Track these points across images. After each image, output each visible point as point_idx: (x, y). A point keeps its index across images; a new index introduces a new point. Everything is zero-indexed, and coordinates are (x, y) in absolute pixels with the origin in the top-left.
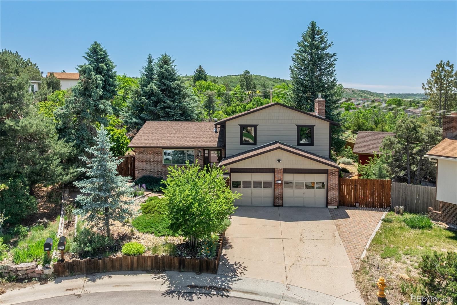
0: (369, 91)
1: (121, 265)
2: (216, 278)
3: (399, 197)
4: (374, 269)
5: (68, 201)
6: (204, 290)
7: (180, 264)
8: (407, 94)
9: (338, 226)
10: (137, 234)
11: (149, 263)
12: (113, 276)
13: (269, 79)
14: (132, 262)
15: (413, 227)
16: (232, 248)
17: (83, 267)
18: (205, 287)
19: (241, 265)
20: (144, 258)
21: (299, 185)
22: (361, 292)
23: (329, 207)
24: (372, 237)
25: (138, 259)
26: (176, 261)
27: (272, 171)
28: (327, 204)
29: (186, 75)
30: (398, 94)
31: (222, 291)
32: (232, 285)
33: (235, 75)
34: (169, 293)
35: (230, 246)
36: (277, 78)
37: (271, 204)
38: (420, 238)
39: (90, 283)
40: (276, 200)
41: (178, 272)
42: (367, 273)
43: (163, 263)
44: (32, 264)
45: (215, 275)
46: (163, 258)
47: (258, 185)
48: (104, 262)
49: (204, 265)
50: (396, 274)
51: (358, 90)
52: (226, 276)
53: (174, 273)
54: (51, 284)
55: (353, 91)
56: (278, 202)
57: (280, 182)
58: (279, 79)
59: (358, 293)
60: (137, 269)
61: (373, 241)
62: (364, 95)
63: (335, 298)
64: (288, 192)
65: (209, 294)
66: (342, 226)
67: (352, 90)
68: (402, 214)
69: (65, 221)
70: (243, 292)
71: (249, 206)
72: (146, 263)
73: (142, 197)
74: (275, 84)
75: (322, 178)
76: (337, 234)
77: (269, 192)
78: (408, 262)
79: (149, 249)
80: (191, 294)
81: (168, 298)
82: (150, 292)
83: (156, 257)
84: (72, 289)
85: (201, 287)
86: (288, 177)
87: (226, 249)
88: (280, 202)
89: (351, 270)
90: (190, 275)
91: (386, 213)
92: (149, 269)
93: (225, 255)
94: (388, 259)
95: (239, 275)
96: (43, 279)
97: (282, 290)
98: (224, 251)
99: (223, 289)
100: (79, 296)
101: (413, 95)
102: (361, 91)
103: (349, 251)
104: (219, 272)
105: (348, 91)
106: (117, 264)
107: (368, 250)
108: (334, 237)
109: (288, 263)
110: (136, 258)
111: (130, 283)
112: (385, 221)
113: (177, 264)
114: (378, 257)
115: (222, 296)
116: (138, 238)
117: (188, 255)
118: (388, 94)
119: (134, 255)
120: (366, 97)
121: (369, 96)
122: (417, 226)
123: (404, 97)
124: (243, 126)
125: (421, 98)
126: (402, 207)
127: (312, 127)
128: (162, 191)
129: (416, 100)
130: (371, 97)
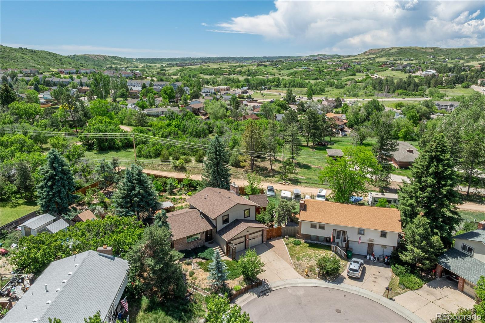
2: (264, 286)
3: (284, 232)
4: (298, 266)
6: (266, 292)
9: (274, 251)
12: (237, 299)
13: (15, 50)
20: (241, 289)
21: (253, 238)
23: (264, 243)
24: (289, 254)
27: (245, 236)
28: (262, 242)
30: (146, 59)
32: (270, 286)
34: (259, 296)
36: (23, 48)
37: (244, 248)
40: (246, 247)
42: (298, 268)
45: (262, 286)
47: (239, 243)
50: (305, 266)
51: (109, 56)
52: (266, 285)
53: (251, 290)
55: (104, 58)
57: (248, 239)
58: (27, 49)
59: (300, 275)
62: (116, 62)
63: (296, 279)
64: (250, 242)
65: (269, 292)
66: (276, 251)
68: (289, 239)
70: (275, 287)
74: (25, 56)
75: (261, 233)
76: (277, 255)
77: (243, 244)
80: (265, 294)
82: (255, 299)
85: (264, 291)
86: (250, 236)
88: (248, 247)
89: (293, 268)
91: (282, 239)
94: (300, 261)
95: (268, 283)
97: (283, 283)
99: (270, 289)
101: (159, 59)
102: (112, 57)
103: (287, 262)
104: (262, 284)
105: (100, 57)
107: (292, 259)
108: (278, 257)
111: (245, 299)
112: (286, 244)
114: (296, 261)
115: (272, 291)
116: (228, 283)
117: (251, 282)
118: (137, 59)
119: (238, 290)
120: (118, 64)
121: (121, 63)
122: (297, 244)
123: (153, 62)
124: (223, 216)
125: (167, 63)
126: (288, 236)
127: (249, 209)
128: (196, 257)
129: (164, 65)
130: (122, 63)
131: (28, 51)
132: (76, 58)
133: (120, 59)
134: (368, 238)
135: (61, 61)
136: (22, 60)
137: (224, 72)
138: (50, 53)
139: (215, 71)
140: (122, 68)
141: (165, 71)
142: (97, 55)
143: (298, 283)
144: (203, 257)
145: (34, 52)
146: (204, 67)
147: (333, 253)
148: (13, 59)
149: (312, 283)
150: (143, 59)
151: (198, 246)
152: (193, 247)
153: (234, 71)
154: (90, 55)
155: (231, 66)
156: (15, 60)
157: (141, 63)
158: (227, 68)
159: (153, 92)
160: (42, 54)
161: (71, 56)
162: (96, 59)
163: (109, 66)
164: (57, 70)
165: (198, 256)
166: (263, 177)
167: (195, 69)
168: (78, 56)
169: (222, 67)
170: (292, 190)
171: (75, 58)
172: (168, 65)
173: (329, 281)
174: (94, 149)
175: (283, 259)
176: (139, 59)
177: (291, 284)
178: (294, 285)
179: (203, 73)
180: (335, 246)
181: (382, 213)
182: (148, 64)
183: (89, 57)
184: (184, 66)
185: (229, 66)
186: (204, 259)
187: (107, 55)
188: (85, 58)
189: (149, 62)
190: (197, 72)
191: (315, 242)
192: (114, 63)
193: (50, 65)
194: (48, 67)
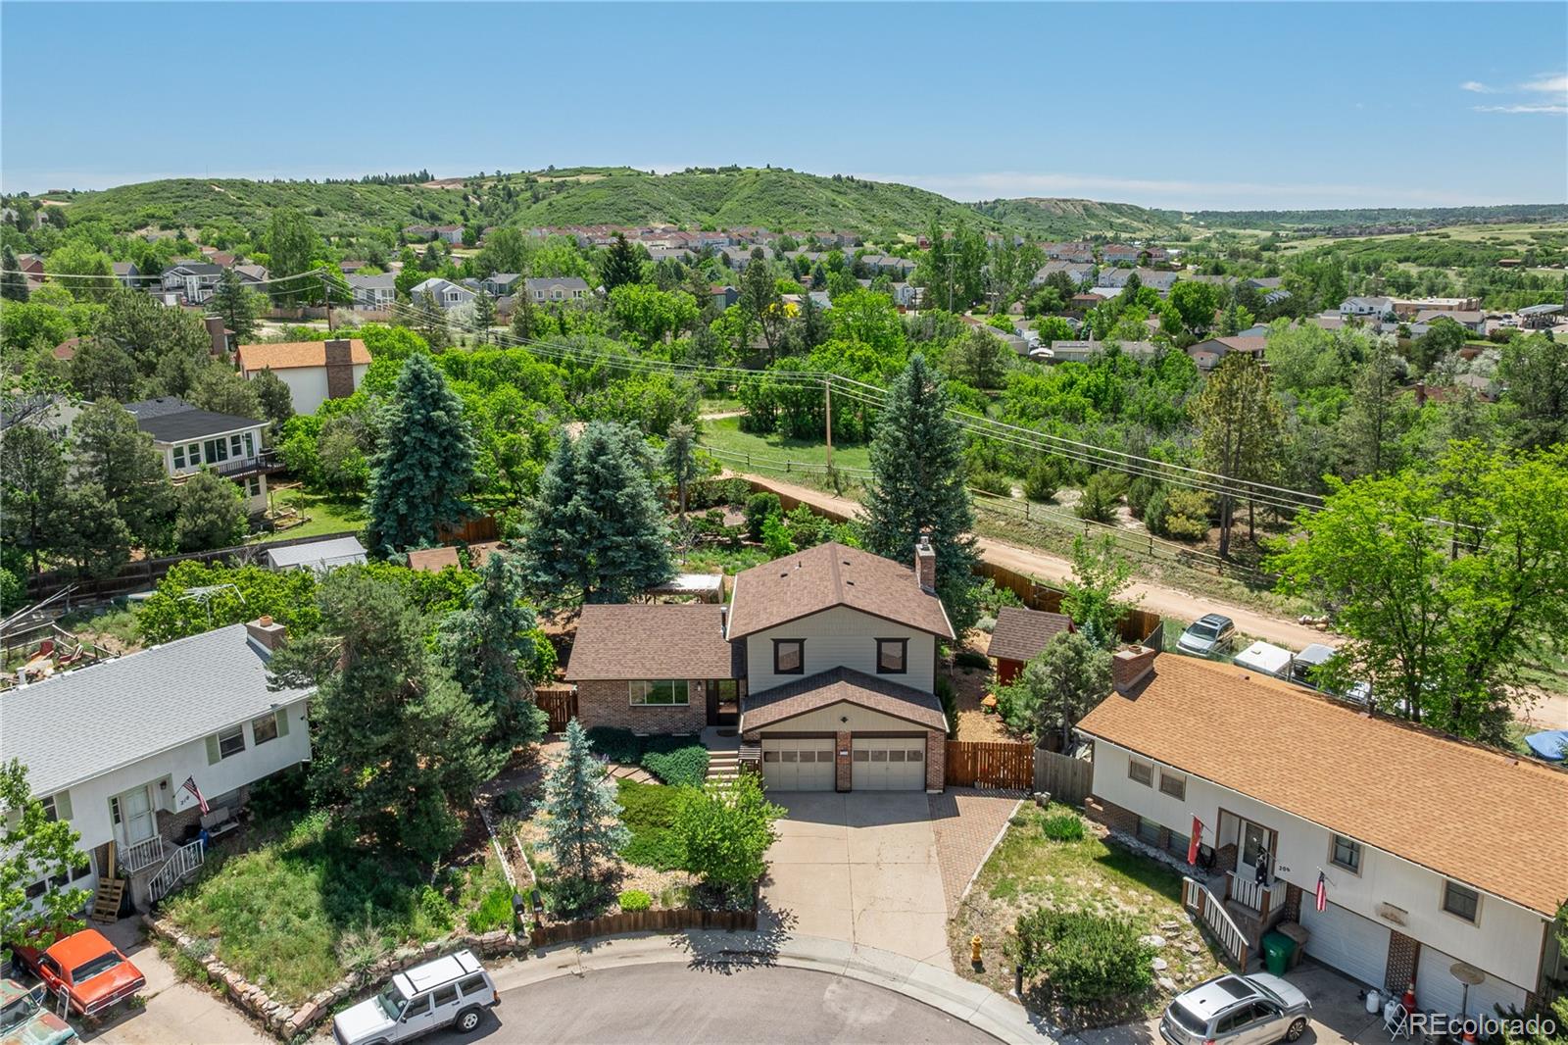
0: (1137, 208)
1: (621, 927)
2: (756, 938)
3: (1045, 774)
4: (976, 916)
5: (484, 798)
6: (742, 958)
7: (704, 919)
8: (1256, 213)
9: (938, 833)
10: (628, 868)
11: (659, 919)
12: (613, 941)
13: (819, 182)
14: (636, 920)
15: (1053, 838)
16: (774, 884)
17: (569, 932)
18: (744, 953)
19: (788, 915)
20: (652, 913)
21: (879, 756)
22: (953, 952)
23: (929, 791)
24: (985, 858)
25: (644, 916)
26: (698, 915)
27: (833, 735)
28: (926, 786)
29: (551, 167)
30: (1227, 214)
31: (767, 957)
32: (781, 947)
33: (711, 171)
34: (697, 963)
35: (771, 880)
36: (844, 176)
37: (830, 787)
38: (1055, 861)
39: (585, 954)
40: (839, 782)
41: (700, 931)
42: (965, 923)
43: (680, 919)
44: (501, 933)
45: (753, 934)
46: (680, 912)
47: (807, 757)
48: (597, 922)
49: (739, 919)
50: (1002, 925)
51: (1101, 204)
52: (770, 934)
53: (697, 932)
54: (533, 960)
55: (1085, 208)
56: (843, 784)
57: (846, 753)
58: (852, 180)
59: (948, 955)
60: (643, 929)
61: (985, 866)
62: (1120, 221)
63: (915, 963)
64: (859, 767)
65: (749, 964)
66: (944, 834)
67: (1084, 206)
68: (1046, 808)
69: (503, 848)
70: (795, 958)
71: (793, 792)
72: (656, 921)
73: (605, 778)
74: (839, 199)
75: (917, 745)
76: (934, 850)
77: (827, 767)
78: (1025, 905)
79: (655, 897)
80: (726, 964)
81: (697, 972)
82: (672, 965)
83: (671, 911)
84: (566, 966)
85: (738, 953)
86: (860, 745)
87: (765, 886)
88: (847, 785)
89: (944, 918)
90: (720, 934)
91: (1022, 801)
92: (659, 927)
93: (764, 898)
94: (999, 900)
95: (787, 930)
96: (521, 953)
97: (847, 954)
98: (762, 891)
99: (768, 954)
100: (580, 975)
101: (1275, 215)
102: (1114, 207)
103: (947, 883)
104: (759, 926)
105: (1072, 207)
106: (615, 924)
107: (975, 883)
108: (929, 856)
109: (857, 907)
110: (641, 914)
111: (640, 951)
112: (1014, 822)
113: (700, 920)
114: (986, 897)
115: (767, 965)
116: (630, 876)
117: (714, 904)
118: (1196, 214)
119: (638, 909)
120: (1125, 228)
121: (1135, 224)
122: (1059, 833)
123: (1247, 225)
124: (777, 642)
125: (1296, 226)
126: (1046, 795)
127: (904, 641)
128: (636, 763)
129: (1282, 233)
130: (1141, 225)
131: (854, 185)
132: (1000, 209)
133: (1135, 212)
134: (1379, 898)
135: (939, 213)
136: (829, 209)
137: (1502, 257)
138: (912, 190)
139: (1464, 251)
140: (1134, 240)
141: (1276, 250)
142: (1064, 201)
143: (906, 981)
144: (656, 768)
145: (869, 187)
146: (1424, 239)
147: (1186, 918)
148: (806, 207)
149: (962, 1001)
150: (1216, 214)
151: (678, 730)
152: (655, 729)
153: (1548, 254)
154: (1041, 200)
155: (1543, 234)
156: (811, 209)
157: (1208, 227)
158: (1521, 242)
159: (1154, 302)
160: (889, 194)
161: (986, 203)
162: (1060, 212)
163: (1093, 233)
164: (913, 240)
165: (643, 763)
166: (1248, 585)
167: (1383, 247)
168: (1005, 203)
169: (1503, 237)
170: (1295, 643)
171: (997, 211)
172: (1296, 234)
173: (1052, 1022)
174: (776, 431)
175: (945, 871)
176: (1205, 215)
177: (874, 971)
178: (877, 980)
179: (1415, 260)
180: (1198, 885)
181: (1508, 792)
182: (1230, 231)
183: (1037, 206)
184: (1353, 235)
185: (1533, 236)
186: (655, 775)
187: (1096, 199)
188: (1025, 211)
189: (1234, 225)
190: (1384, 255)
191: (1152, 852)
192: (1111, 226)
193: (899, 225)
194: (896, 229)
